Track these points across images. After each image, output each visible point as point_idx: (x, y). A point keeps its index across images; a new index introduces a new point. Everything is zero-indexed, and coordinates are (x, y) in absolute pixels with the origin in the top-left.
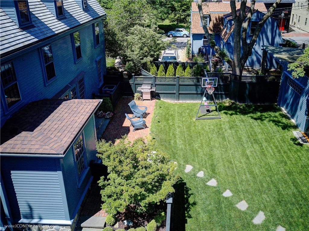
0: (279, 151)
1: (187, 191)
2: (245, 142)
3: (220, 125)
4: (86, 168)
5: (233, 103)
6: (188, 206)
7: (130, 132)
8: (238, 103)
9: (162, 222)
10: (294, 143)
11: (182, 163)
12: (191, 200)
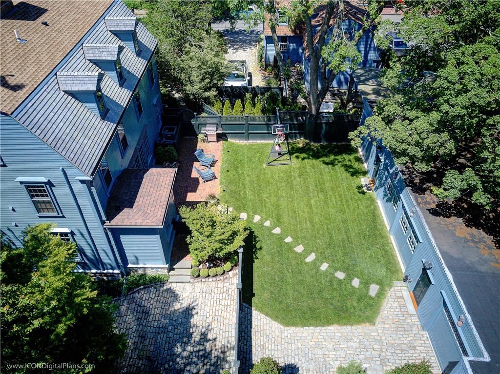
0: (341, 201)
1: (255, 239)
2: (311, 191)
3: (290, 172)
4: (170, 226)
5: (307, 144)
6: (256, 250)
7: (200, 184)
8: (312, 143)
9: (236, 263)
10: (358, 192)
11: (251, 214)
12: (258, 246)
